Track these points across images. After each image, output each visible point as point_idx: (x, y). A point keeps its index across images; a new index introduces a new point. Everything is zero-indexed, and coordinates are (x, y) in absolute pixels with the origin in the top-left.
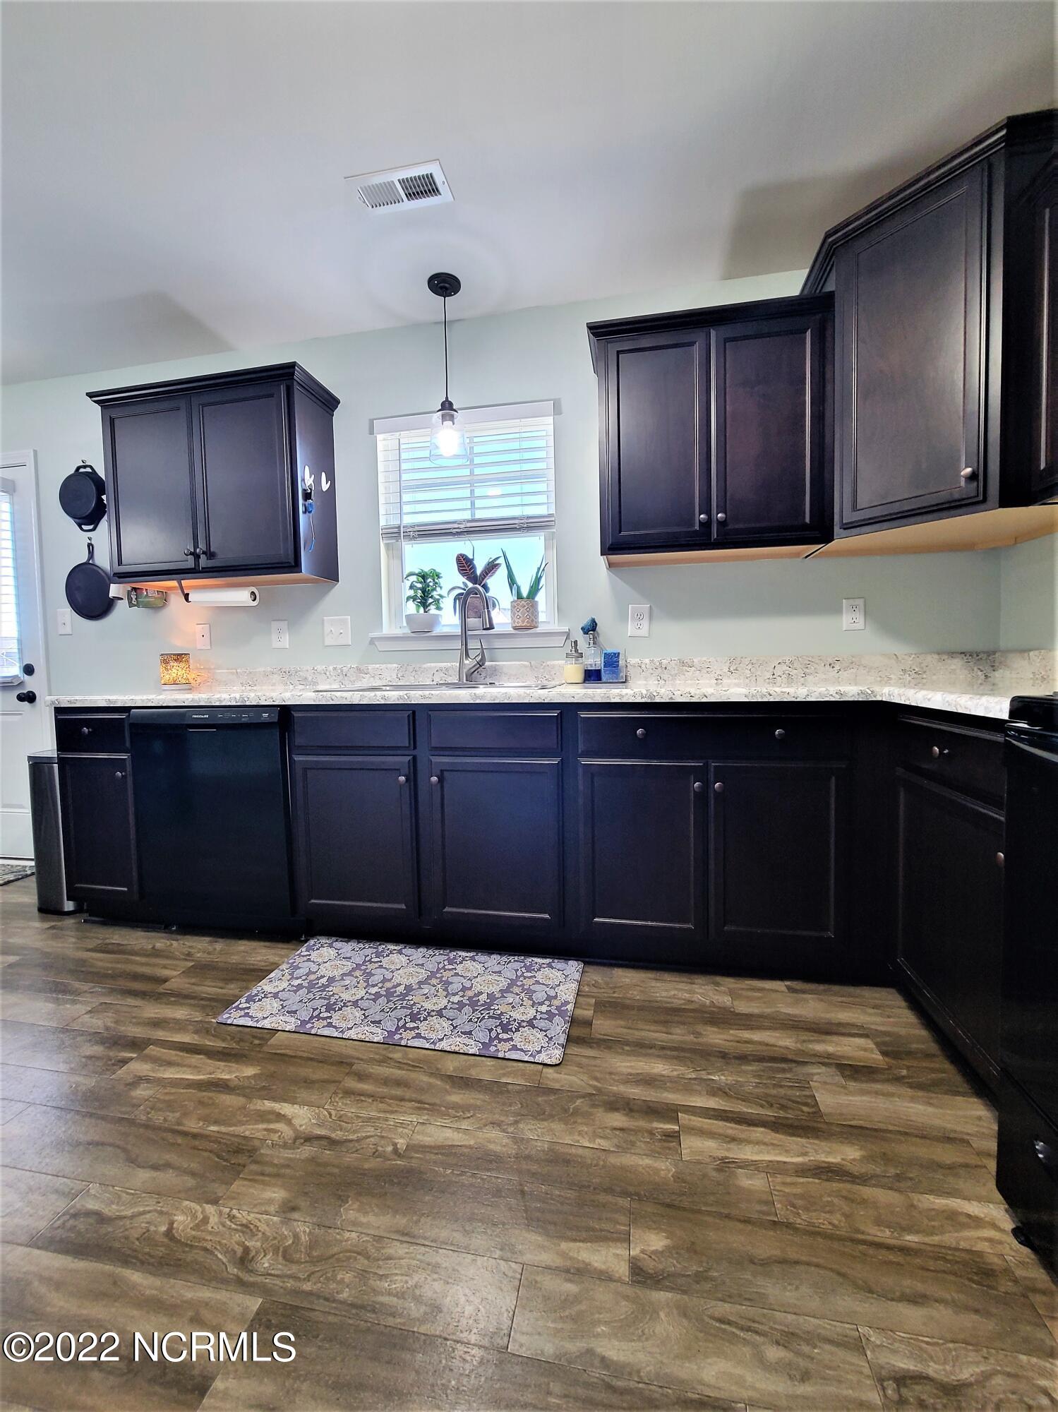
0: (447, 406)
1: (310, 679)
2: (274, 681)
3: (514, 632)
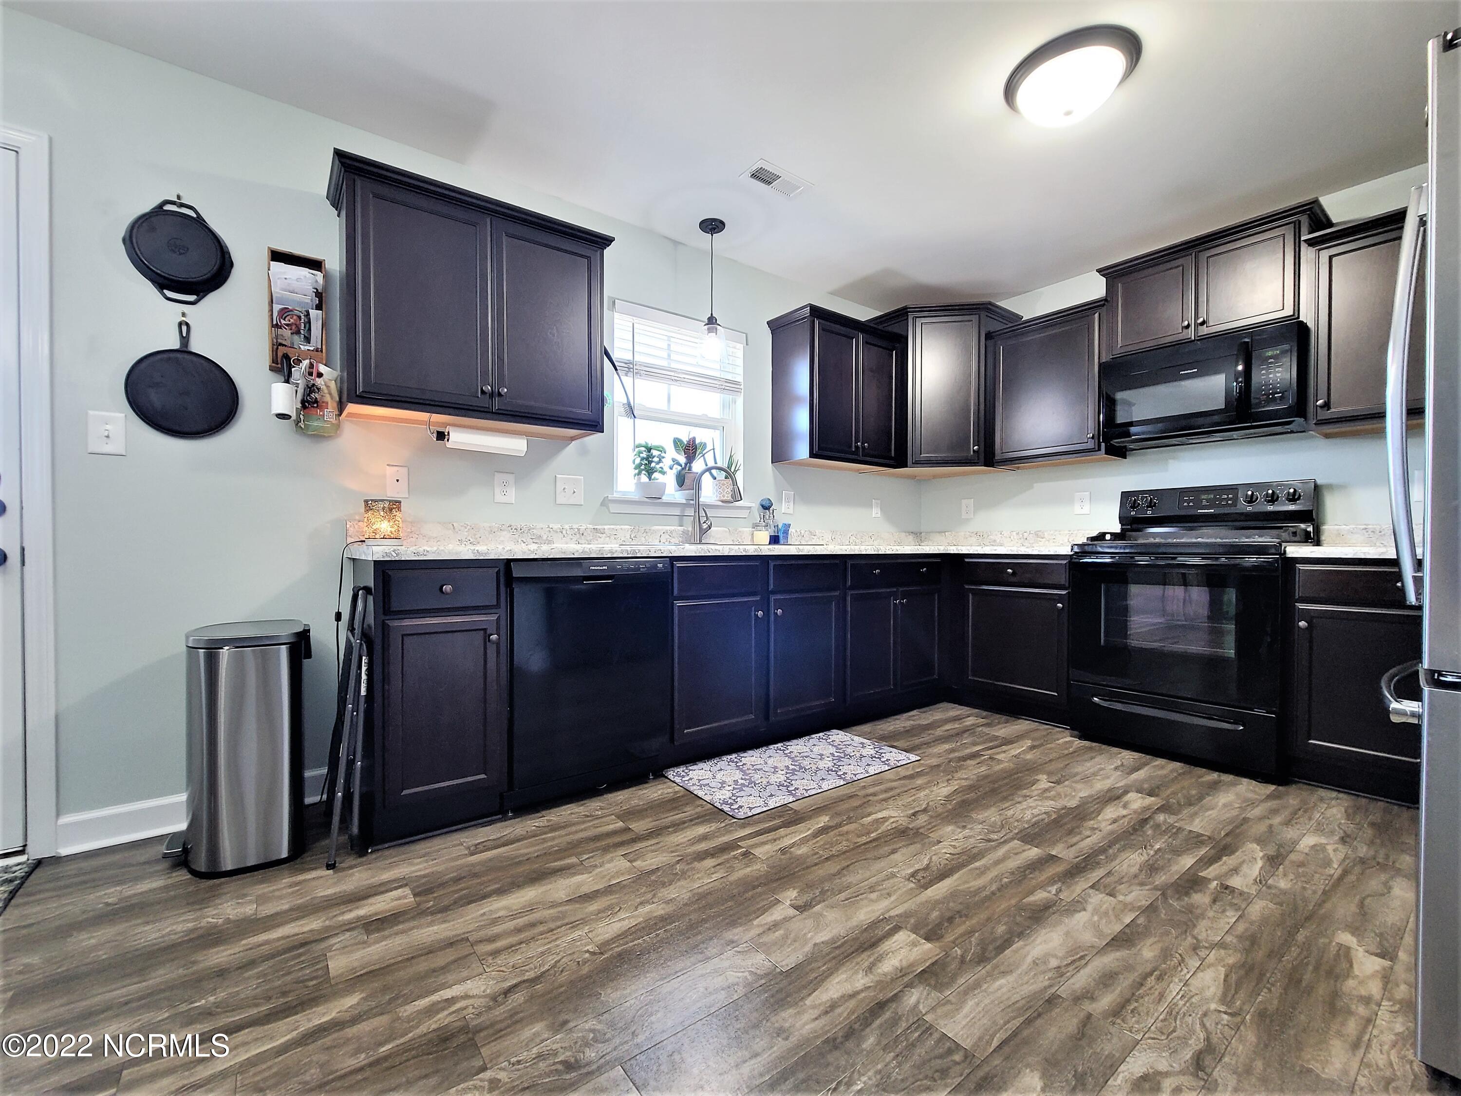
0: (712, 321)
1: (545, 537)
2: (502, 539)
3: (720, 503)
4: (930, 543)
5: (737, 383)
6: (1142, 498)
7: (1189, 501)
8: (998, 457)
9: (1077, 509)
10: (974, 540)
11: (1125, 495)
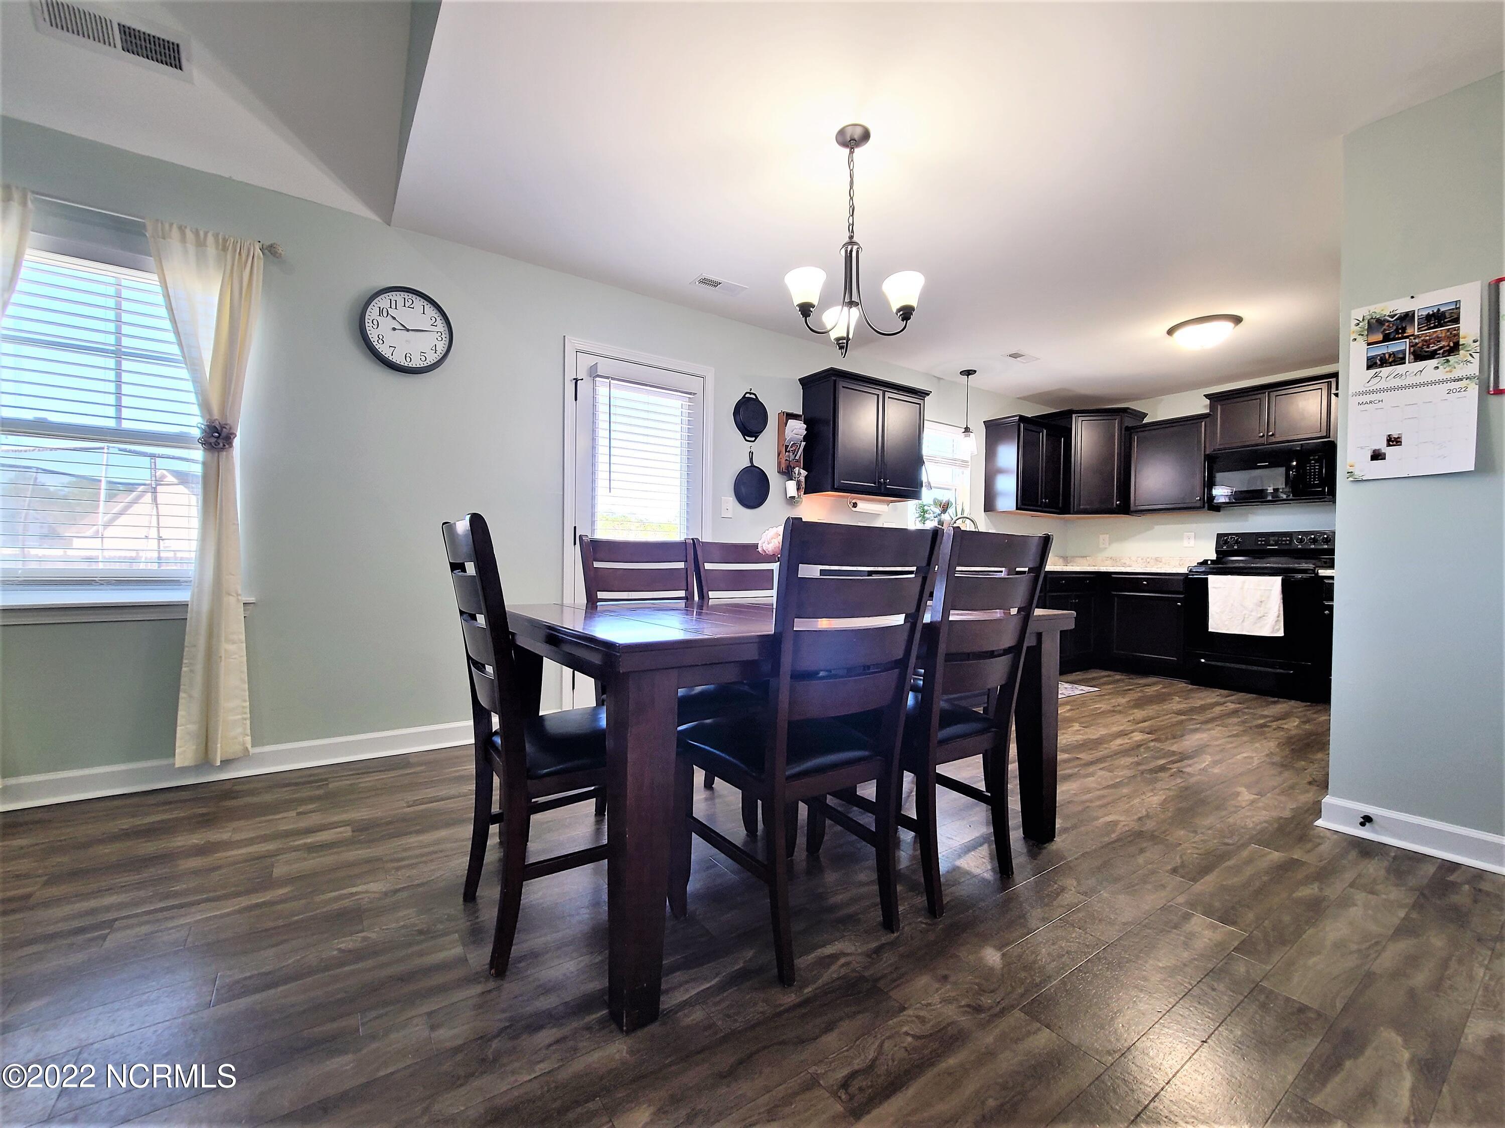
4: (1075, 564)
5: (967, 462)
6: (1231, 538)
7: (1261, 541)
8: (1132, 508)
9: (1185, 543)
10: (1109, 562)
11: (1219, 536)
